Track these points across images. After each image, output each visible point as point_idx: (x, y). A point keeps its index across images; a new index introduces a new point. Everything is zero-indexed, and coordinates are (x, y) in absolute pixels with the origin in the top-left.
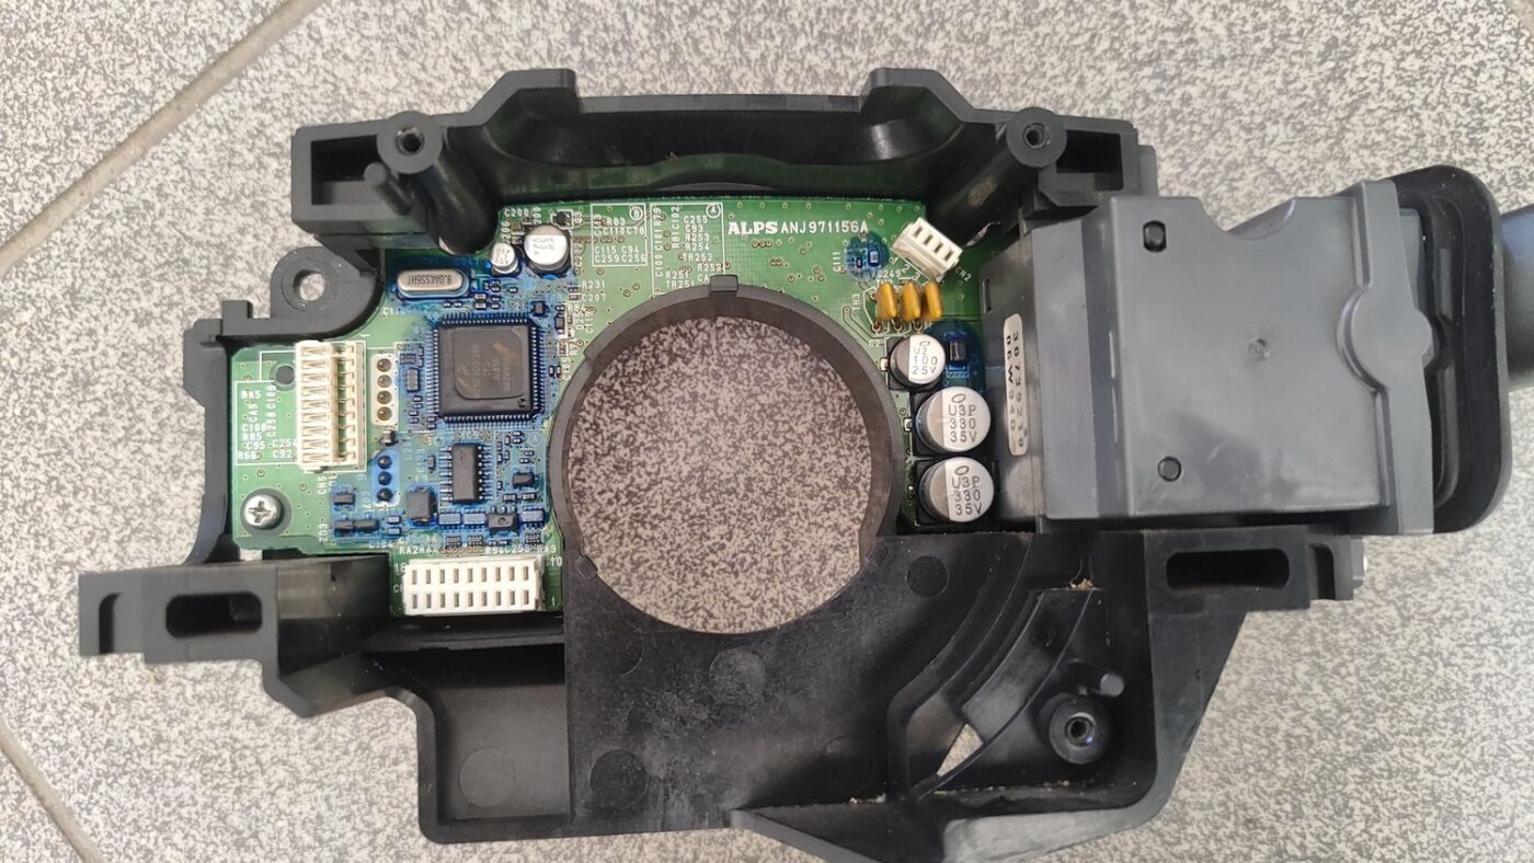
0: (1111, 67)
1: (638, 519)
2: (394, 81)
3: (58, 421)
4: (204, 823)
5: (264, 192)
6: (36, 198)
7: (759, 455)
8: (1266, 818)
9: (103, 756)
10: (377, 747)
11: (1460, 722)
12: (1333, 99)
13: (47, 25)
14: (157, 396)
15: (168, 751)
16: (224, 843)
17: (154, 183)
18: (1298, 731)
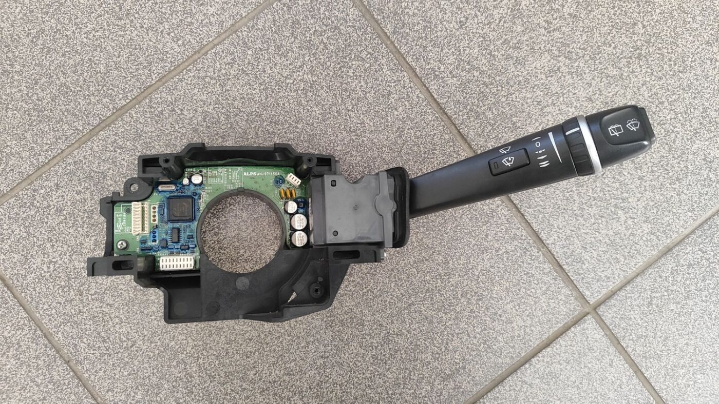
0: (344, 133)
1: (220, 248)
2: (154, 129)
3: (51, 221)
4: (93, 336)
5: (116, 158)
6: (46, 158)
7: (253, 231)
8: (384, 324)
9: (63, 317)
10: (146, 312)
11: (432, 298)
12: (399, 142)
13: (51, 109)
14: (82, 214)
15: (83, 315)
16: (99, 341)
17: (82, 155)
18: (392, 301)
